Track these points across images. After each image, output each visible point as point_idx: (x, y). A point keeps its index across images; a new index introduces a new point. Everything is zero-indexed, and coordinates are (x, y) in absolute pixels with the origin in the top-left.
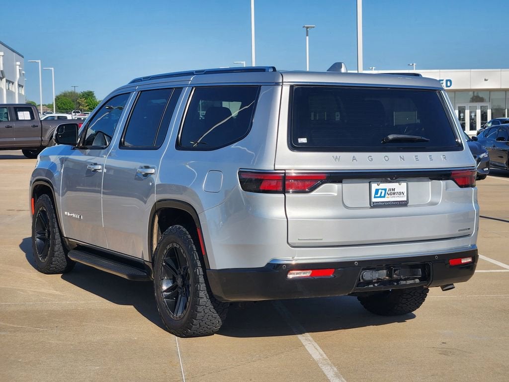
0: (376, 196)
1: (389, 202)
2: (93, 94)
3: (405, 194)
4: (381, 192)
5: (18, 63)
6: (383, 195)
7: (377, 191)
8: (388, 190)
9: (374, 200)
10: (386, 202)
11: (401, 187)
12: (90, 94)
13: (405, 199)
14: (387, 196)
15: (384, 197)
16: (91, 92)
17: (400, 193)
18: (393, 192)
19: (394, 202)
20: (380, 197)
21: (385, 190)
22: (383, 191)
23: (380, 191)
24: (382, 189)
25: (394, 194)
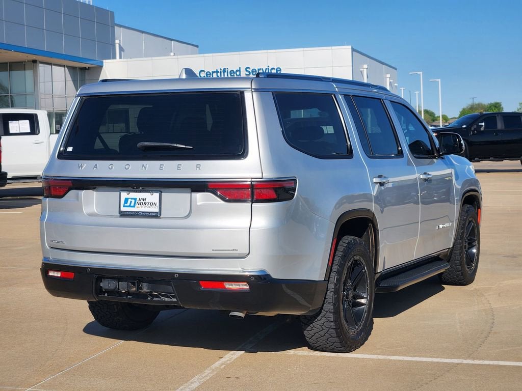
0: (125, 205)
1: (138, 212)
2: (501, 105)
3: (158, 205)
4: (131, 202)
5: (388, 76)
6: (132, 204)
7: (126, 200)
8: (138, 200)
9: (123, 209)
10: (135, 212)
11: (152, 197)
12: (497, 105)
13: (157, 210)
14: (137, 205)
15: (134, 206)
16: (497, 103)
17: (151, 204)
18: (143, 202)
19: (143, 212)
20: (130, 206)
21: (135, 199)
22: (133, 201)
23: (129, 200)
24: (132, 199)
25: (145, 204)
